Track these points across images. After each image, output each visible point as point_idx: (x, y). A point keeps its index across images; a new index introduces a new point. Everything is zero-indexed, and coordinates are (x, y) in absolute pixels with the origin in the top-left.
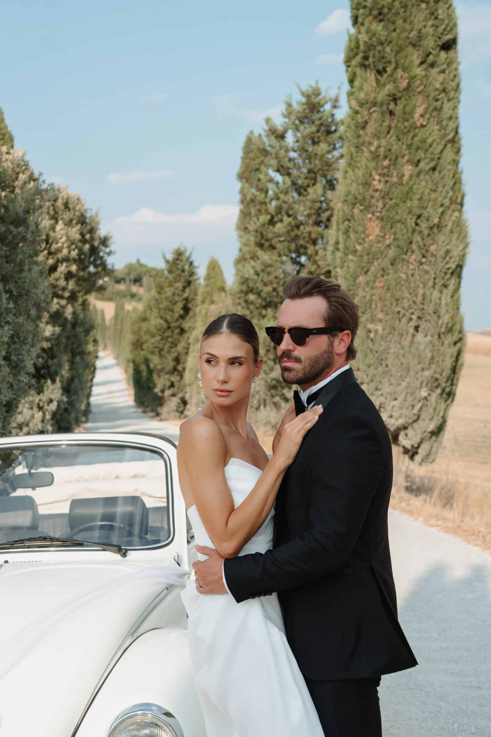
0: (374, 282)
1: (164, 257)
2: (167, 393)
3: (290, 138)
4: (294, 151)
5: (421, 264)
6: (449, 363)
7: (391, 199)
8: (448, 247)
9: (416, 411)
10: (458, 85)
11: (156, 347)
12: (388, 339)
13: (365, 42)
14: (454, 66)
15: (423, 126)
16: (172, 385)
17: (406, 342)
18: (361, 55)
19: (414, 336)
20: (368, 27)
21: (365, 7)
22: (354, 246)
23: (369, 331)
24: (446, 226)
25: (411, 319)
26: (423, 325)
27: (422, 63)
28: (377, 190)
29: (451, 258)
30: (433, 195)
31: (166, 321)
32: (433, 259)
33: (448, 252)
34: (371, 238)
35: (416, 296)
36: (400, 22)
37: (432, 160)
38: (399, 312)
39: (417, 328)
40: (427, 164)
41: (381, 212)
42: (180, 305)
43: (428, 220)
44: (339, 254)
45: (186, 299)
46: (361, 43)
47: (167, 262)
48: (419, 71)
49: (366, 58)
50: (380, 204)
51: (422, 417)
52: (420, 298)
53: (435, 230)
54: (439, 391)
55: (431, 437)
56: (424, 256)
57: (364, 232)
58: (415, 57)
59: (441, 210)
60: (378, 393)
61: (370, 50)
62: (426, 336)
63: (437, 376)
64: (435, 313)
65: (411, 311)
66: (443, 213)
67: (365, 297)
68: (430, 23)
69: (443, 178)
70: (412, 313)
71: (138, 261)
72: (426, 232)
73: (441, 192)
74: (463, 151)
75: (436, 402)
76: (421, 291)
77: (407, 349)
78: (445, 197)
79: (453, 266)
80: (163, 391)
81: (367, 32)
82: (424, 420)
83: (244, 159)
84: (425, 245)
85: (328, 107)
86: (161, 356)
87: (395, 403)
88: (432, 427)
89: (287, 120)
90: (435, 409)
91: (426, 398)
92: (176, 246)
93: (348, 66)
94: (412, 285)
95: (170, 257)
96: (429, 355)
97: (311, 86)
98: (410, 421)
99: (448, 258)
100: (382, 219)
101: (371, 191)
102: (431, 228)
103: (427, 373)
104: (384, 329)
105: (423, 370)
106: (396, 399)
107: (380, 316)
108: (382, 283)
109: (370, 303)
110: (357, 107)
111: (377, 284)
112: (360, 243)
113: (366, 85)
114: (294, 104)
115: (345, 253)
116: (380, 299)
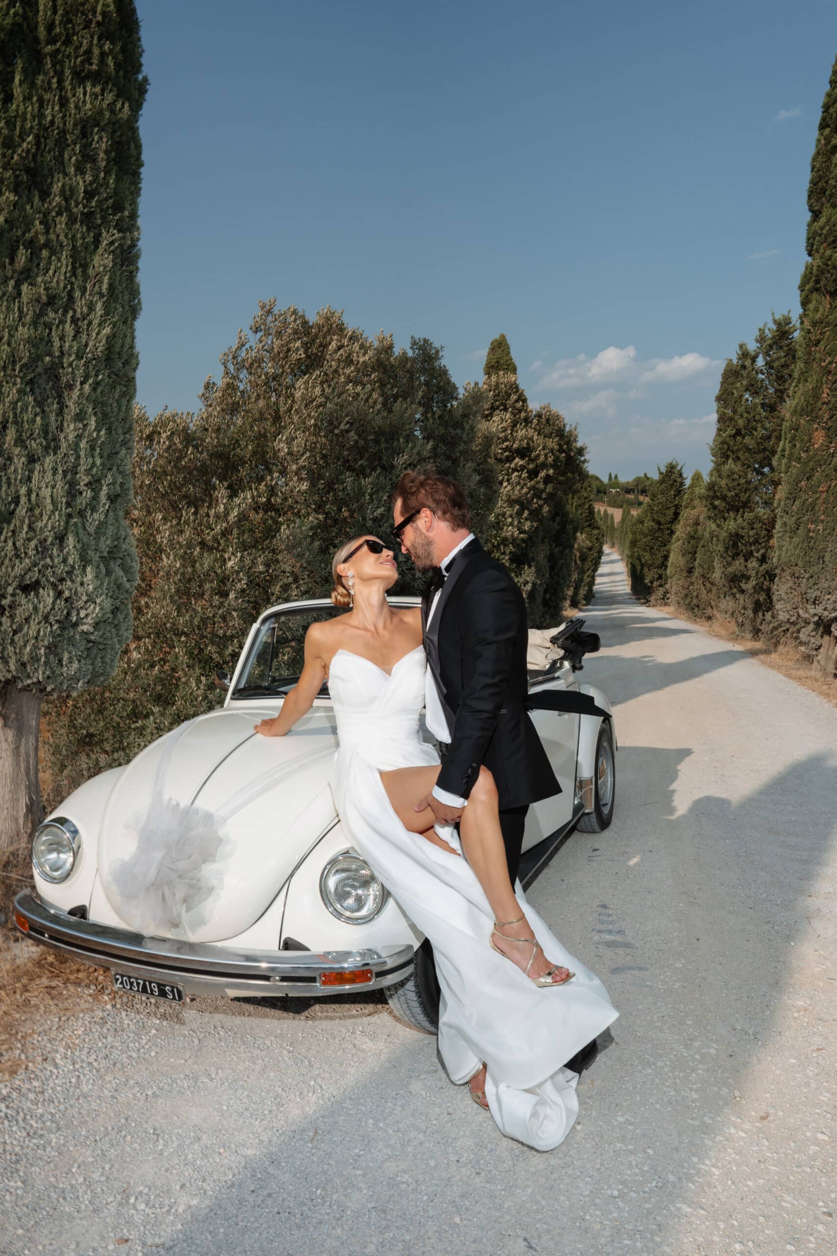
0: (819, 487)
1: (659, 470)
2: (655, 584)
3: (760, 362)
4: (763, 374)
13: (819, 266)
16: (660, 577)
18: (814, 279)
20: (823, 254)
21: (821, 235)
22: (801, 454)
23: (809, 531)
28: (824, 403)
31: (659, 523)
34: (816, 446)
41: (826, 423)
42: (673, 510)
44: (784, 461)
45: (676, 506)
46: (816, 268)
47: (661, 473)
49: (817, 281)
50: (826, 416)
57: (810, 441)
60: (816, 587)
61: (821, 274)
67: (807, 500)
71: (645, 474)
80: (652, 582)
81: (821, 258)
83: (722, 384)
86: (651, 553)
87: (828, 597)
89: (758, 345)
92: (670, 462)
93: (802, 291)
95: (663, 470)
97: (784, 316)
100: (828, 430)
101: (819, 404)
104: (824, 530)
106: (830, 594)
107: (823, 517)
108: (826, 488)
109: (813, 506)
110: (809, 327)
111: (821, 489)
112: (805, 452)
113: (821, 307)
114: (767, 332)
115: (790, 459)
116: (824, 503)
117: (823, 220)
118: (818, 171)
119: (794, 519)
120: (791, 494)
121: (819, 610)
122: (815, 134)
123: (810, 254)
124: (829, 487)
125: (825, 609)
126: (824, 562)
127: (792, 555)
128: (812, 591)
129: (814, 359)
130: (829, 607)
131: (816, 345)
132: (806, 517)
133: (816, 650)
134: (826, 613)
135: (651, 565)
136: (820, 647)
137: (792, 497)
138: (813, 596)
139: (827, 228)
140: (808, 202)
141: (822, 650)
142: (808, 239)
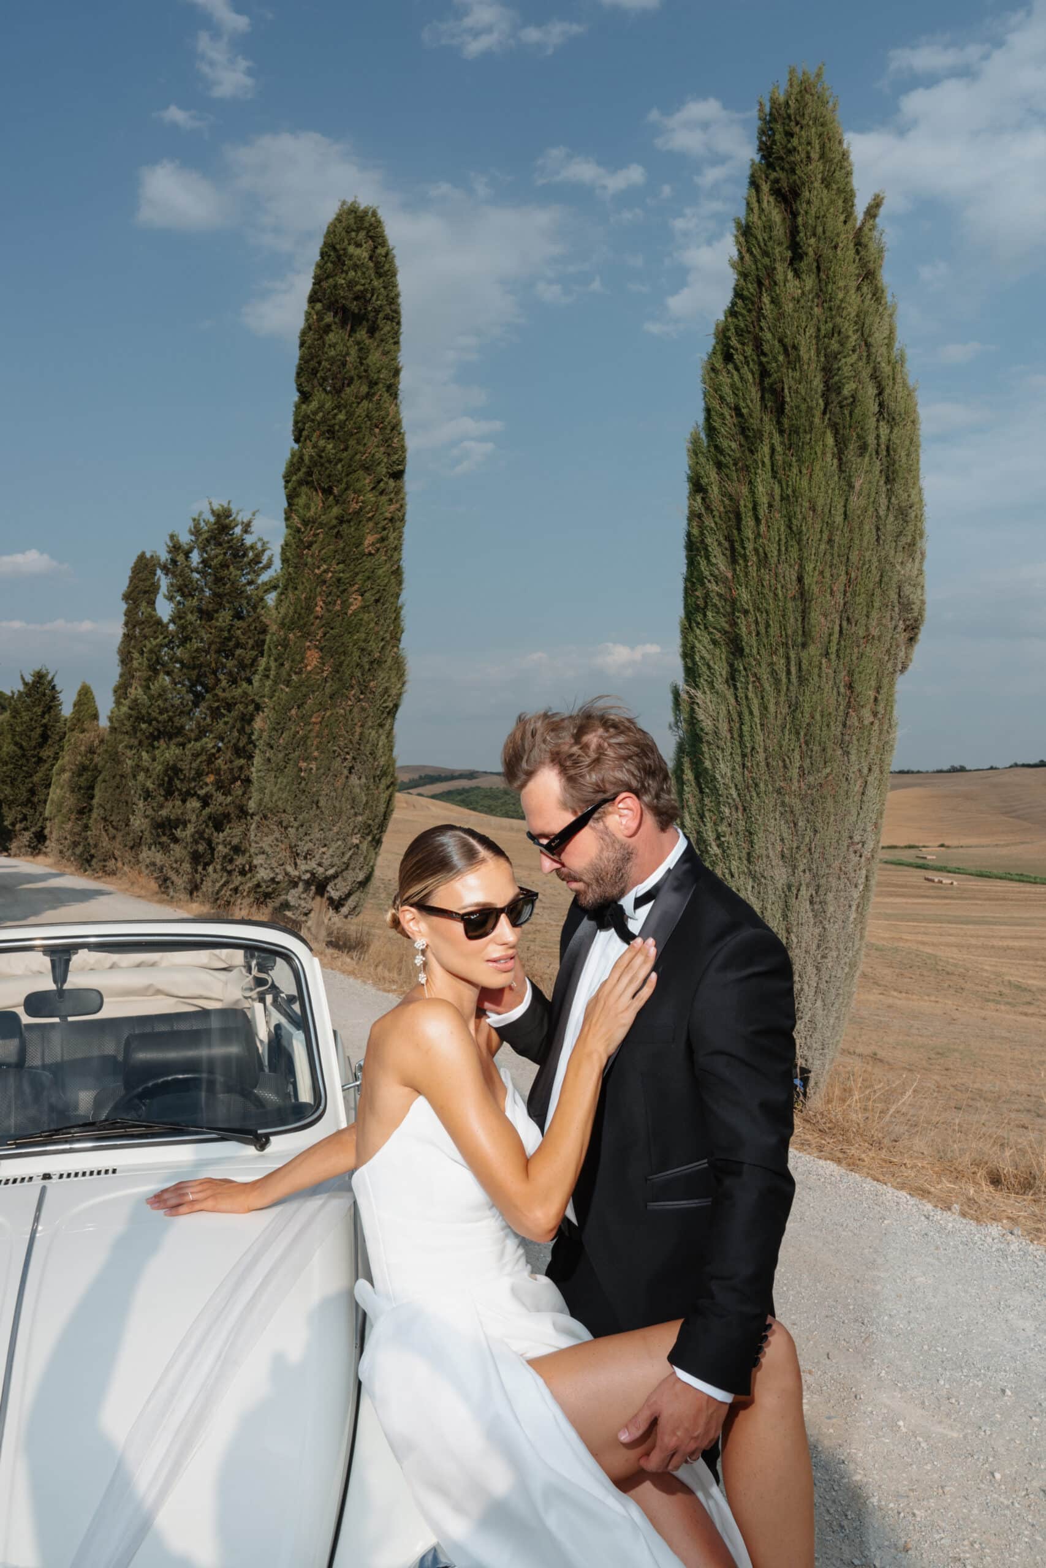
0: (311, 717)
1: (23, 679)
2: (18, 826)
3: (195, 558)
4: (198, 573)
5: (360, 700)
6: (382, 808)
7: (332, 628)
8: (387, 685)
9: (345, 859)
10: (404, 516)
11: (8, 776)
12: (322, 779)
13: (311, 457)
14: (401, 496)
15: (370, 554)
16: (25, 818)
17: (339, 784)
18: (304, 470)
19: (347, 777)
20: (315, 443)
21: (313, 421)
22: (290, 676)
23: (301, 770)
24: (386, 661)
25: (345, 759)
26: (358, 766)
27: (373, 488)
28: (317, 618)
29: (389, 696)
30: (377, 629)
31: (21, 747)
32: (372, 696)
33: (386, 690)
34: (309, 668)
35: (353, 734)
36: (352, 442)
37: (378, 592)
38: (334, 752)
39: (351, 769)
40: (373, 595)
41: (319, 641)
42: (39, 731)
43: (370, 655)
44: (268, 683)
45: (45, 726)
46: (306, 458)
47: (26, 684)
48: (371, 497)
49: (309, 473)
50: (320, 634)
51: (351, 866)
52: (357, 737)
53: (375, 666)
54: (370, 838)
55: (358, 888)
56: (362, 693)
57: (302, 661)
58: (367, 481)
59: (382, 644)
60: (307, 838)
61: (316, 465)
62: (360, 778)
63: (370, 822)
64: (370, 754)
65: (346, 750)
66: (383, 648)
67: (298, 732)
68: (382, 449)
69: (385, 611)
70: (348, 753)
72: (367, 667)
73: (383, 625)
74: (404, 586)
75: (367, 850)
76: (358, 730)
77: (339, 791)
78: (386, 631)
79: (391, 705)
80: (13, 824)
81: (314, 448)
82: (354, 869)
83: (132, 579)
84: (364, 681)
85: (238, 530)
86: (13, 786)
87: (324, 849)
88: (361, 877)
89: (193, 538)
90: (365, 858)
91: (357, 846)
92: (37, 669)
93: (287, 482)
94: (350, 722)
95: (29, 679)
96: (364, 799)
97: (222, 506)
98: (339, 870)
99: (386, 697)
100: (321, 650)
101: (312, 617)
102: (371, 663)
103: (360, 818)
104: (318, 769)
105: (356, 815)
106: (325, 845)
107: (316, 754)
108: (320, 719)
109: (305, 738)
110: (299, 525)
111: (313, 720)
112: (296, 673)
113: (312, 504)
114: (202, 524)
115: (275, 682)
116: (317, 736)
117: (314, 405)
118: (309, 348)
119: (281, 755)
120: (279, 724)
121: (312, 864)
122: (304, 306)
123: (297, 441)
124: (323, 718)
125: (320, 865)
126: (318, 807)
127: (280, 798)
128: (303, 843)
129: (306, 565)
130: (326, 863)
131: (309, 547)
132: (296, 753)
133: (306, 914)
134: (321, 870)
135: (12, 802)
136: (310, 911)
137: (279, 727)
138: (305, 849)
139: (321, 414)
140: (296, 381)
141: (312, 915)
142: (296, 422)
